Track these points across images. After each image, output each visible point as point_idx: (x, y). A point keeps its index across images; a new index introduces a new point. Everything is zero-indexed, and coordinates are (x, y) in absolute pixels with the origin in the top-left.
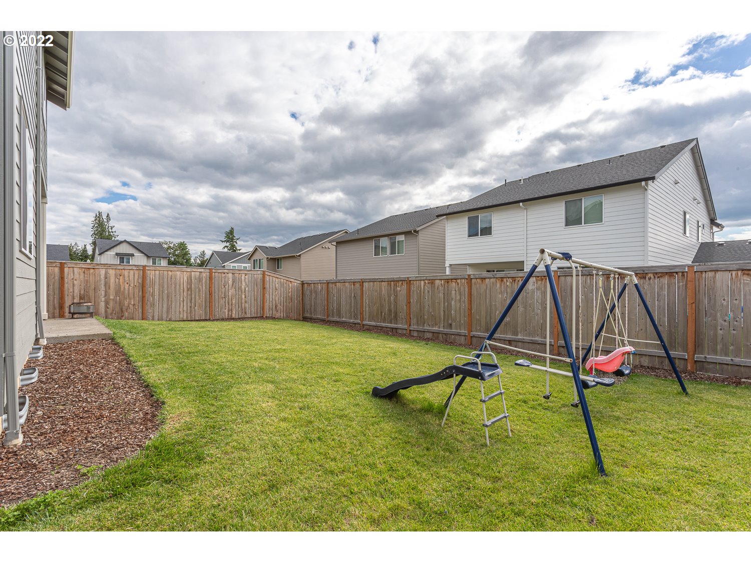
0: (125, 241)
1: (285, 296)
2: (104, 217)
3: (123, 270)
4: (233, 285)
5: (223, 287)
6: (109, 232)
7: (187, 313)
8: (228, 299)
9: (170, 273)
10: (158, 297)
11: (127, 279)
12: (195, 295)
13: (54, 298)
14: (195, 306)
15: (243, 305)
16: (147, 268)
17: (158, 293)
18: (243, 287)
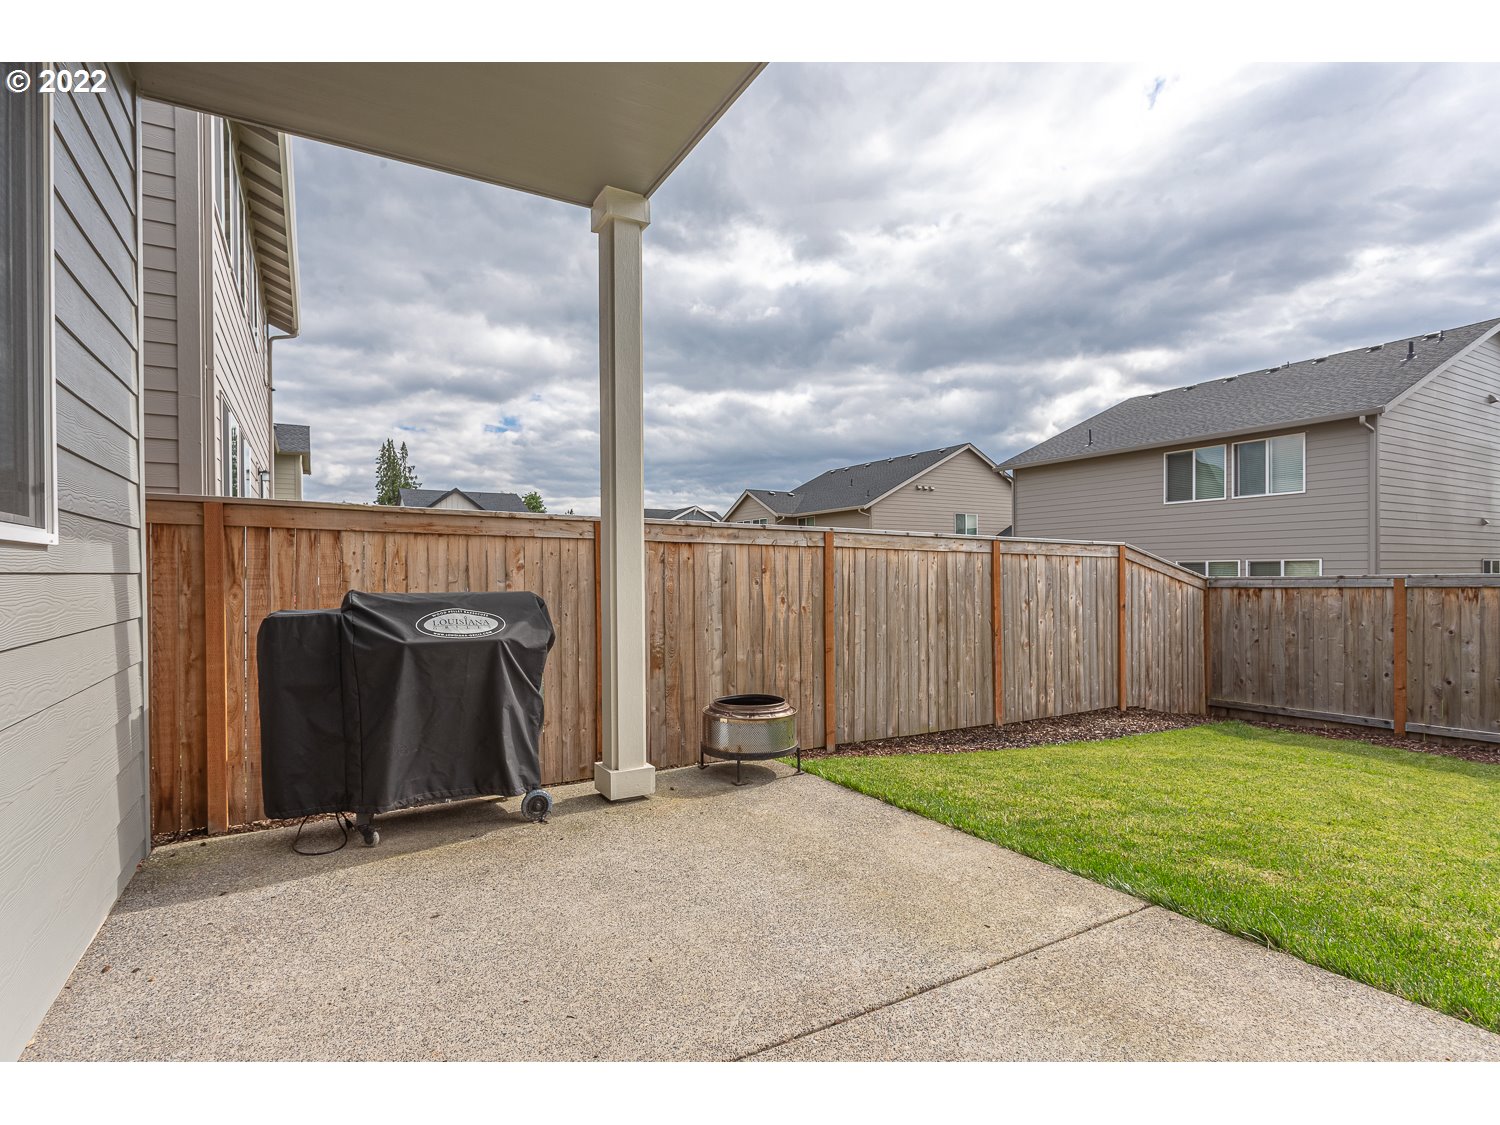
0: (456, 491)
1: (1168, 631)
2: (398, 451)
3: (771, 549)
4: (1047, 597)
5: (1024, 605)
6: (406, 478)
7: (937, 703)
8: (1038, 646)
9: (893, 557)
10: (863, 650)
11: (781, 583)
12: (957, 639)
13: (578, 664)
14: (958, 679)
15: (1073, 668)
16: (837, 542)
17: (863, 633)
18: (1072, 603)
